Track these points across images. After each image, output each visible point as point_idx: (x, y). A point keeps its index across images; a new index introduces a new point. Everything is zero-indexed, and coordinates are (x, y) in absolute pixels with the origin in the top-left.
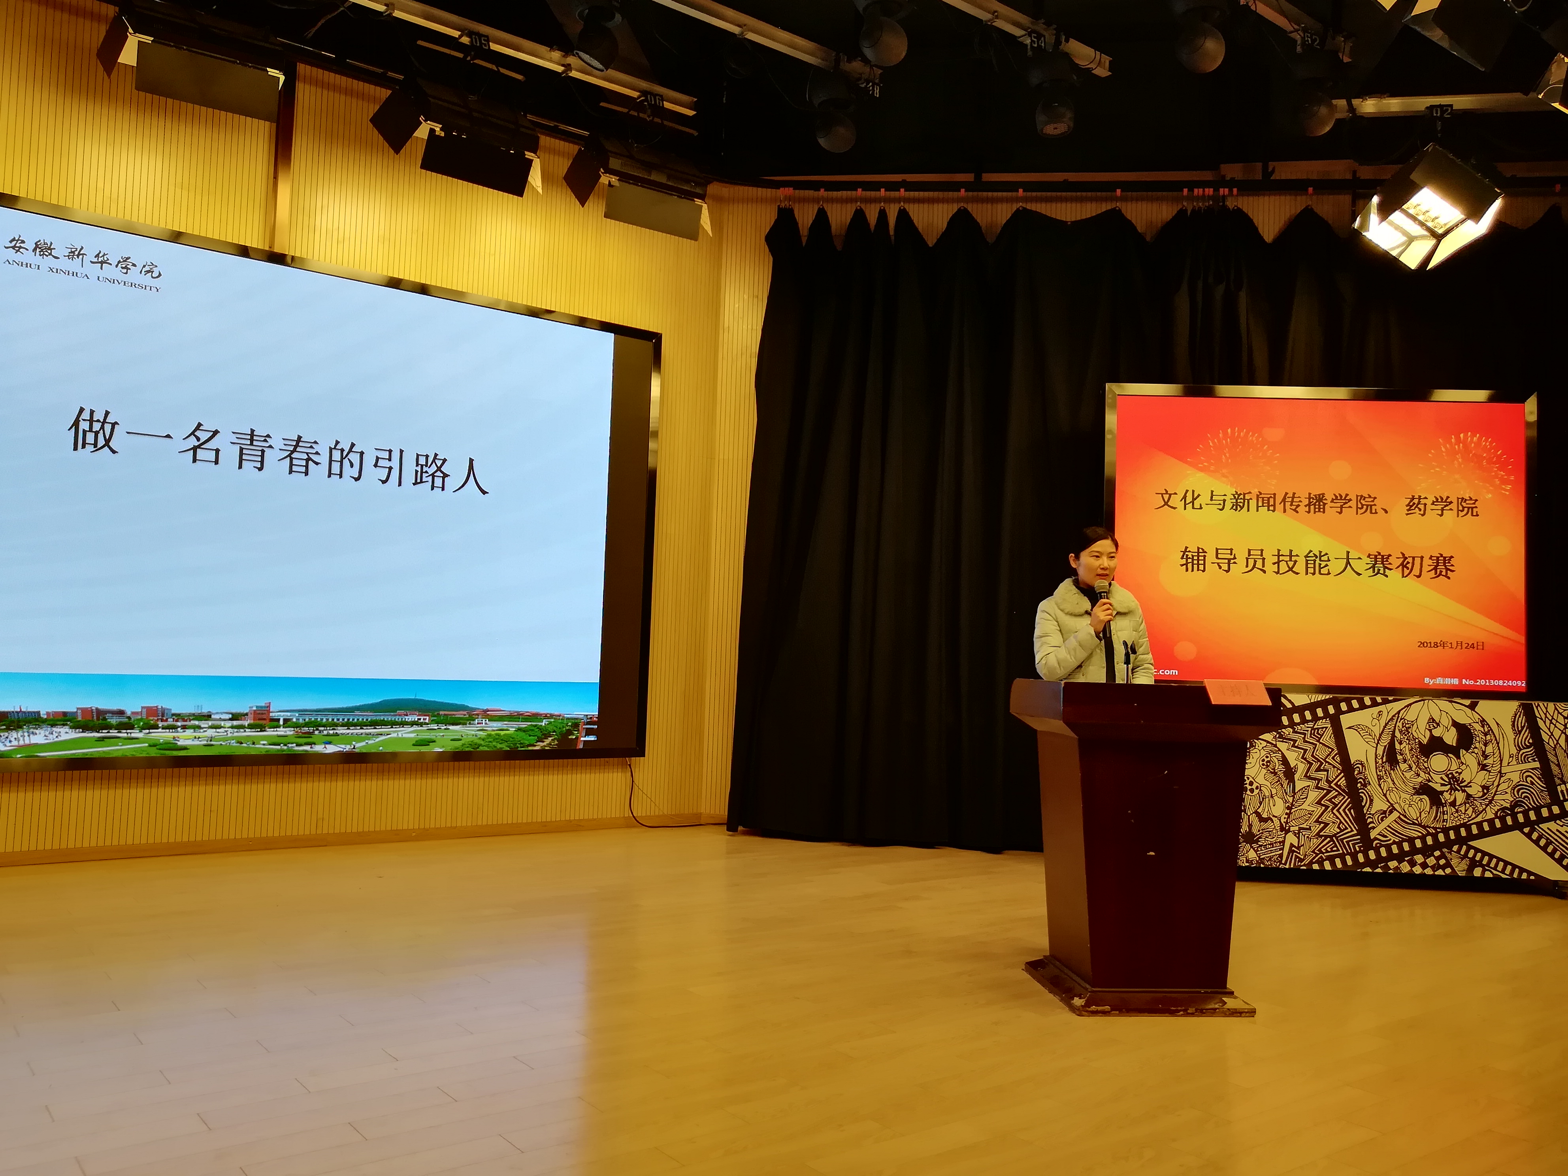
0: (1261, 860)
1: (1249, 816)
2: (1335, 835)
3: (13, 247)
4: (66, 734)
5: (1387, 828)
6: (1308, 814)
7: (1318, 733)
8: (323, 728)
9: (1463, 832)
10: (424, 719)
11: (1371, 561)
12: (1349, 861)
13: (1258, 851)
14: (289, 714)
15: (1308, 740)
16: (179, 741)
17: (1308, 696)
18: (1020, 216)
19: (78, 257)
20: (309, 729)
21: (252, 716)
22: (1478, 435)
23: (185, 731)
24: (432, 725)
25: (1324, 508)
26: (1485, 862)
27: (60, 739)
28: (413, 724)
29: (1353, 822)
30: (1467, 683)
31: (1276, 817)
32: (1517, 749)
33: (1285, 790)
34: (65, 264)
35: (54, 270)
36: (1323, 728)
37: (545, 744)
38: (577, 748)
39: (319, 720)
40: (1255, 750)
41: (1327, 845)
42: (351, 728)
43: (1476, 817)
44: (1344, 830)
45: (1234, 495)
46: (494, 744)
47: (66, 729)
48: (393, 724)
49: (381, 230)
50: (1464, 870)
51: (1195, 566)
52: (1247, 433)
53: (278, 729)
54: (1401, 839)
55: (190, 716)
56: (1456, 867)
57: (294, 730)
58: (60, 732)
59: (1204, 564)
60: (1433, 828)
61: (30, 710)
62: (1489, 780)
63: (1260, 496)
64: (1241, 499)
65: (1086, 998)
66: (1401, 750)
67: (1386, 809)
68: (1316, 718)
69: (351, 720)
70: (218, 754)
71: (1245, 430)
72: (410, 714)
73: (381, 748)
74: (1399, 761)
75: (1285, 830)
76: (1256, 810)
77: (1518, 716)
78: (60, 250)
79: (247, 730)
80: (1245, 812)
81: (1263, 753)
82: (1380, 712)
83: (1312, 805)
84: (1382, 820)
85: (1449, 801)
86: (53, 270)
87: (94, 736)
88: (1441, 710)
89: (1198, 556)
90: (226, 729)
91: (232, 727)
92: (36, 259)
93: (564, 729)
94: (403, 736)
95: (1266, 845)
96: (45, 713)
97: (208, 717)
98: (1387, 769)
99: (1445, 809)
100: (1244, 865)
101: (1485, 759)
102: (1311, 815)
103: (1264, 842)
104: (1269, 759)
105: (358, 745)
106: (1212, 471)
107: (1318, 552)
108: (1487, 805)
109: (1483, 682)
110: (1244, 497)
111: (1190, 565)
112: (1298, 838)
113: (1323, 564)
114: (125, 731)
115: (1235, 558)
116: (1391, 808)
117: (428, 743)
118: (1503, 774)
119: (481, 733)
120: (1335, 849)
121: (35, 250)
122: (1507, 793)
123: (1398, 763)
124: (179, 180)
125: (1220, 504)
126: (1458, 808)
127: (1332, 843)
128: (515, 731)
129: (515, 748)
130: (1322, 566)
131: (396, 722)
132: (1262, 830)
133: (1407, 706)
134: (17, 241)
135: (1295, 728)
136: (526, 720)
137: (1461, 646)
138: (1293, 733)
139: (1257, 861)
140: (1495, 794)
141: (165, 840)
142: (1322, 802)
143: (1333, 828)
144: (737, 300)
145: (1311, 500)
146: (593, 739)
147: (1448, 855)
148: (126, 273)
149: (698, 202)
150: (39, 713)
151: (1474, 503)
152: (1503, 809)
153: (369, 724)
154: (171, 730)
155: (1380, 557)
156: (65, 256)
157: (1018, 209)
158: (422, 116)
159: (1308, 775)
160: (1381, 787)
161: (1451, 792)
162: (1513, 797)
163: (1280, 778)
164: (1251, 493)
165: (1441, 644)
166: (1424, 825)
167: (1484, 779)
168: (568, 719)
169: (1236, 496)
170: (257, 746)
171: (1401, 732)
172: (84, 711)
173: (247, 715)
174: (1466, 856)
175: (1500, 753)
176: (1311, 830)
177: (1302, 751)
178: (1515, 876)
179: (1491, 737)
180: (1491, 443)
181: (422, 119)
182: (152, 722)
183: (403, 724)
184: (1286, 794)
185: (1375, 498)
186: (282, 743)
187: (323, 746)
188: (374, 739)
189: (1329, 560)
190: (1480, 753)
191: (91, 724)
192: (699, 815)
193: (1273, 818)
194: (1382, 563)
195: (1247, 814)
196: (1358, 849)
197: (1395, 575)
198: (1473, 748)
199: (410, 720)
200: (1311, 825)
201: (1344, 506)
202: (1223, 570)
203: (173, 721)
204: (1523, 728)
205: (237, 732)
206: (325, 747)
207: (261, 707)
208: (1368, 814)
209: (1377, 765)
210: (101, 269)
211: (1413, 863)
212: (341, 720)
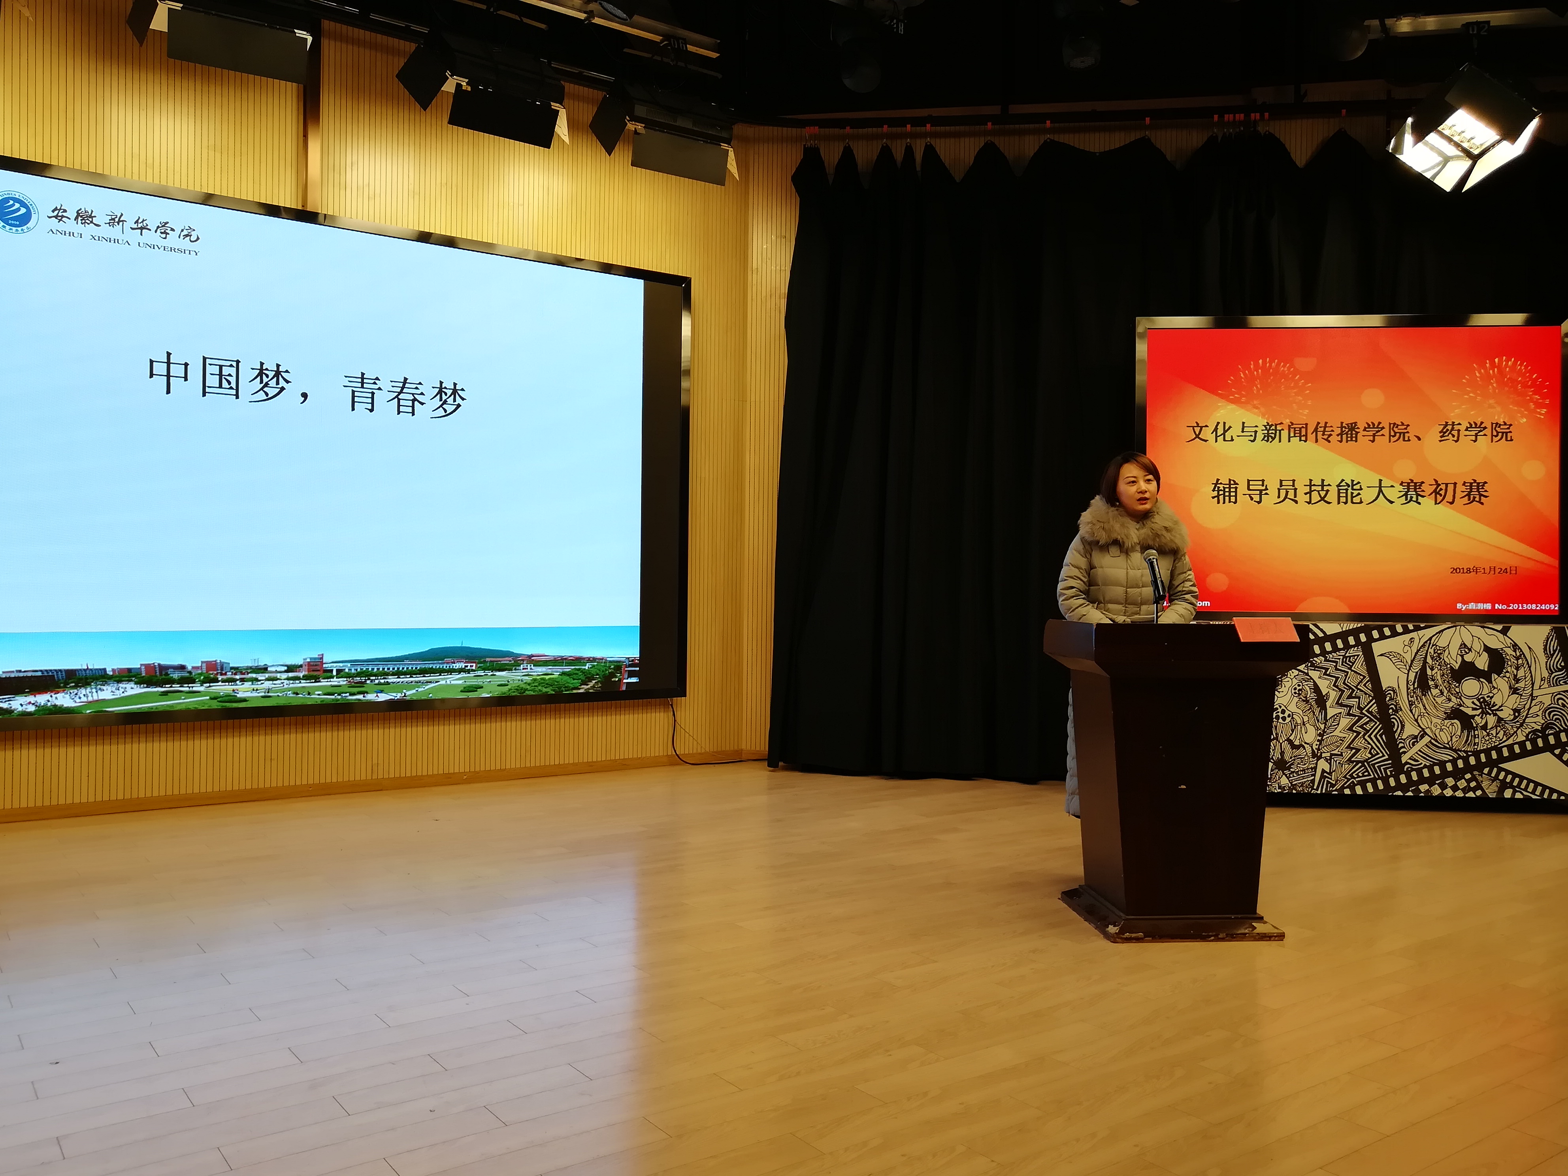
0: (1294, 786)
1: (1281, 744)
2: (1366, 760)
3: (56, 217)
4: (131, 689)
5: (1418, 752)
6: (1340, 740)
7: (1349, 661)
8: (374, 678)
9: (1494, 755)
10: (471, 666)
11: (1404, 489)
12: (1381, 786)
13: (1291, 777)
14: (341, 665)
15: (1340, 668)
16: (238, 693)
17: (1340, 625)
18: (1047, 148)
19: (118, 224)
20: (361, 679)
21: (307, 667)
22: (1513, 359)
23: (243, 684)
24: (479, 672)
25: (1356, 437)
26: (1515, 784)
27: (126, 694)
28: (460, 671)
29: (1385, 747)
30: (1500, 608)
31: (1308, 744)
32: (1549, 673)
33: (1317, 718)
34: (106, 231)
35: (97, 238)
36: (1355, 656)
37: (589, 686)
38: (621, 690)
39: (370, 669)
40: (1287, 679)
41: (1358, 770)
42: (401, 677)
43: (1507, 740)
44: (1376, 755)
45: (1265, 426)
46: (539, 688)
47: (132, 685)
48: (441, 672)
49: (411, 184)
50: (1495, 792)
51: (1227, 498)
52: (1278, 364)
53: (332, 680)
54: (1432, 763)
55: (247, 669)
56: (1487, 789)
57: (347, 680)
58: (126, 688)
59: (1236, 496)
60: (1464, 751)
61: (96, 667)
62: (1520, 704)
63: (1292, 426)
64: (1273, 430)
65: (1121, 925)
66: (1432, 676)
67: (1417, 734)
68: (1347, 647)
69: (401, 669)
70: (276, 705)
71: (1276, 361)
72: (457, 662)
73: (431, 695)
74: (1431, 686)
75: (1317, 756)
76: (1289, 738)
77: (1550, 640)
78: (101, 218)
79: (302, 681)
80: (1277, 740)
81: (1295, 681)
82: (1412, 638)
83: (1344, 732)
84: (1413, 745)
85: (1481, 725)
86: (95, 238)
87: (158, 691)
88: (1473, 636)
89: (1230, 488)
90: (283, 681)
91: (288, 679)
92: (79, 228)
93: (607, 672)
94: (452, 683)
95: (1298, 772)
96: (111, 670)
97: (264, 669)
98: (1418, 695)
99: (1476, 732)
100: (1276, 791)
101: (1517, 683)
102: (1343, 741)
103: (1296, 768)
104: (1301, 687)
105: (408, 693)
106: (1243, 403)
107: (1350, 481)
108: (1518, 728)
109: (1515, 607)
110: (1276, 427)
111: (1221, 497)
112: (1330, 764)
113: (1356, 493)
114: (187, 685)
115: (1266, 489)
116: (1422, 733)
117: (476, 689)
118: (1535, 697)
119: (527, 678)
120: (1366, 774)
121: (76, 219)
122: (1538, 716)
123: (1430, 689)
124: (212, 142)
125: (1251, 436)
126: (1489, 731)
127: (1363, 768)
128: (559, 675)
129: (559, 692)
130: (1354, 495)
131: (445, 669)
132: (1294, 757)
133: (1439, 632)
134: (60, 209)
135: (1327, 657)
136: (570, 664)
137: (1494, 571)
138: (1324, 661)
139: (1289, 787)
140: (1526, 717)
141: (229, 788)
142: (1354, 729)
143: (1364, 754)
144: (764, 242)
145: (1344, 429)
146: (635, 681)
147: (1479, 778)
148: (165, 238)
149: (724, 146)
150: (105, 670)
151: (1508, 428)
152: (1535, 732)
153: (419, 672)
154: (230, 684)
155: (1413, 484)
156: (106, 223)
157: (1045, 141)
158: (448, 71)
159: (1340, 702)
160: (1412, 713)
161: (1482, 716)
162: (1544, 720)
163: (1311, 705)
164: (1283, 424)
165: (1474, 570)
166: (1455, 748)
167: (1516, 702)
168: (610, 662)
169: (1268, 427)
170: (312, 696)
171: (1432, 658)
172: (148, 667)
173: (302, 667)
174: (1497, 777)
175: (1531, 676)
176: (1342, 756)
177: (1334, 679)
178: (1545, 796)
179: (1523, 661)
180: (1526, 367)
181: (448, 74)
182: (212, 676)
183: (451, 671)
184: (1318, 721)
185: (1408, 425)
186: (336, 693)
187: (376, 695)
188: (424, 687)
189: (1361, 489)
190: (1512, 678)
191: (155, 680)
192: (739, 752)
193: (1306, 746)
194: (1415, 491)
195: (1279, 742)
196: (1389, 774)
197: (1427, 502)
198: (1505, 673)
199: (457, 667)
200: (1342, 751)
201: (1376, 434)
202: (1255, 501)
203: (232, 675)
204: (1555, 651)
205: (293, 683)
206: (377, 696)
207: (315, 658)
208: (1400, 739)
209: (1409, 691)
210: (141, 234)
211: (1443, 786)
212: (391, 669)
